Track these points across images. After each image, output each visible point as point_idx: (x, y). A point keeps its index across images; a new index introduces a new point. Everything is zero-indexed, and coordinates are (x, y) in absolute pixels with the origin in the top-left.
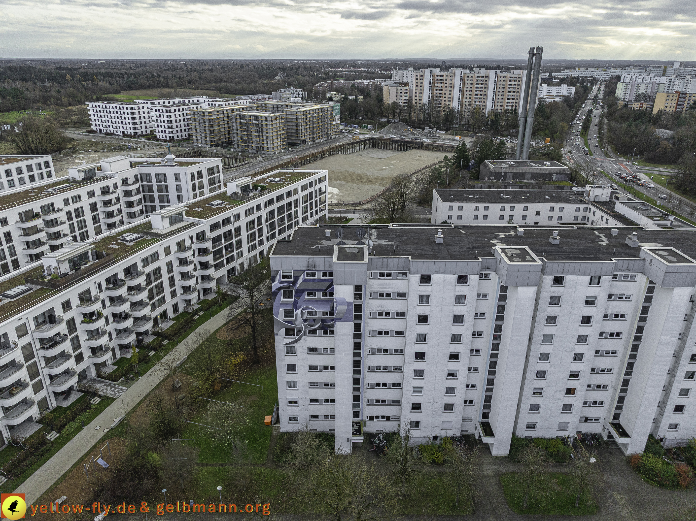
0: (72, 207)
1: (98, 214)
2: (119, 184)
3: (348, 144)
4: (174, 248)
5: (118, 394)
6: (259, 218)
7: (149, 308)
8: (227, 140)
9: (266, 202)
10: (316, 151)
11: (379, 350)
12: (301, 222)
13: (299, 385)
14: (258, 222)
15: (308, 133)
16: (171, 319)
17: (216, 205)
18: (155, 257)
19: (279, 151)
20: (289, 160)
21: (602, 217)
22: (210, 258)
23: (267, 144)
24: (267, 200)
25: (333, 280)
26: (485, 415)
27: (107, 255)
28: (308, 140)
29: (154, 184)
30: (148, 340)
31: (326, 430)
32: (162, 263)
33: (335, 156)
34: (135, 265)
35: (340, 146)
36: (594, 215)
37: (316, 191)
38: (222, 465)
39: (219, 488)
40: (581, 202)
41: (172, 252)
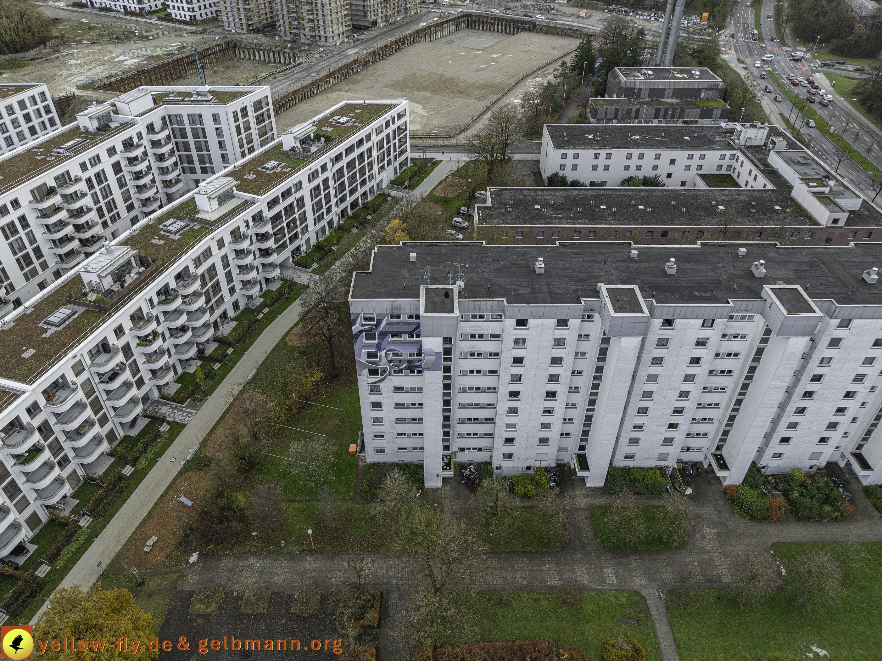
0: (91, 172)
1: (123, 176)
2: (144, 132)
3: (434, 26)
4: (228, 239)
5: (187, 419)
6: (326, 181)
7: (208, 314)
8: (269, 20)
9: (332, 160)
10: (390, 40)
11: (471, 388)
12: (376, 175)
13: (385, 420)
14: (324, 185)
15: (380, 10)
16: (232, 320)
17: (271, 170)
18: (208, 253)
19: (341, 41)
20: (356, 57)
21: (751, 171)
22: (271, 244)
23: (325, 32)
24: (333, 156)
25: (419, 323)
26: (582, 448)
27: (154, 261)
28: (379, 20)
29: (188, 127)
30: (210, 349)
31: (415, 460)
32: (216, 259)
33: (416, 45)
34: (187, 267)
35: (423, 30)
36: (741, 166)
37: (394, 131)
38: (309, 501)
39: (310, 532)
40: (729, 146)
41: (227, 244)
